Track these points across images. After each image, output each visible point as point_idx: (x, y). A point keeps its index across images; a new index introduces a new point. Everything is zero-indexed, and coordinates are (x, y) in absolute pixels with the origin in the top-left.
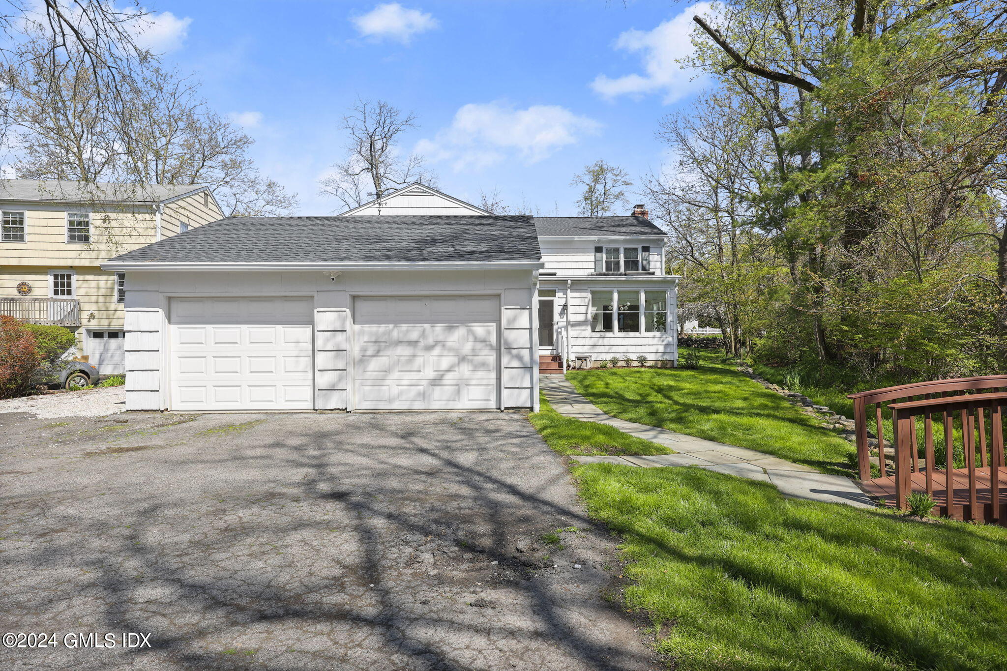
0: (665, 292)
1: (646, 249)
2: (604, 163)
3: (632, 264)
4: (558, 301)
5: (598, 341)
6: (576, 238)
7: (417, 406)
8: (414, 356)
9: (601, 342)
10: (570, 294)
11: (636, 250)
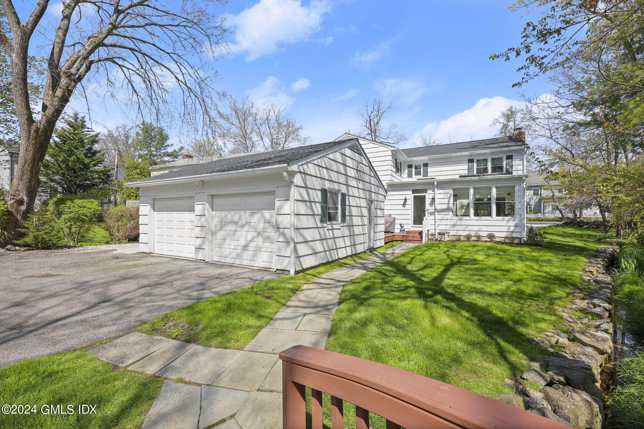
0: (514, 187)
1: (510, 157)
2: (513, 108)
3: (497, 168)
4: (429, 196)
5: (457, 222)
6: (454, 155)
7: (237, 262)
8: (236, 231)
9: (459, 223)
10: (437, 191)
11: (501, 159)
